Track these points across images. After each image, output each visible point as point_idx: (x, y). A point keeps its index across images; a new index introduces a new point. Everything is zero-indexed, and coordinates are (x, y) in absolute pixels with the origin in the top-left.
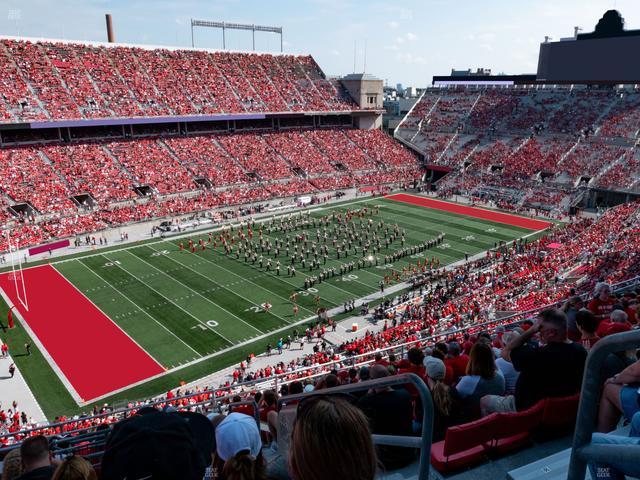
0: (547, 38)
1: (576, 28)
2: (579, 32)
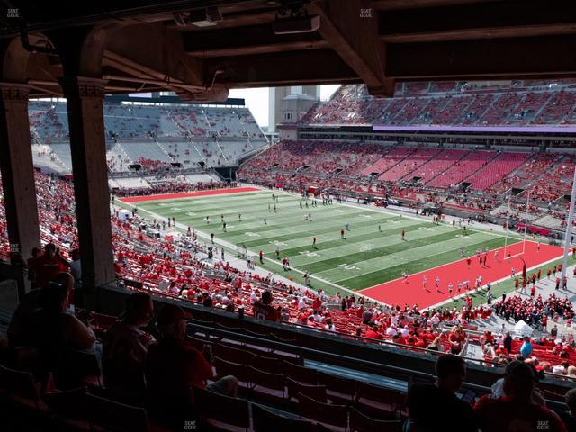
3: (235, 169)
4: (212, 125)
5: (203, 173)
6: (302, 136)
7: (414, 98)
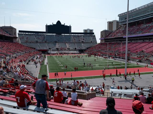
0: (47, 24)
1: (53, 23)
2: (53, 24)
3: (85, 50)
4: (83, 39)
5: (75, 51)
6: (106, 41)
7: (138, 27)
